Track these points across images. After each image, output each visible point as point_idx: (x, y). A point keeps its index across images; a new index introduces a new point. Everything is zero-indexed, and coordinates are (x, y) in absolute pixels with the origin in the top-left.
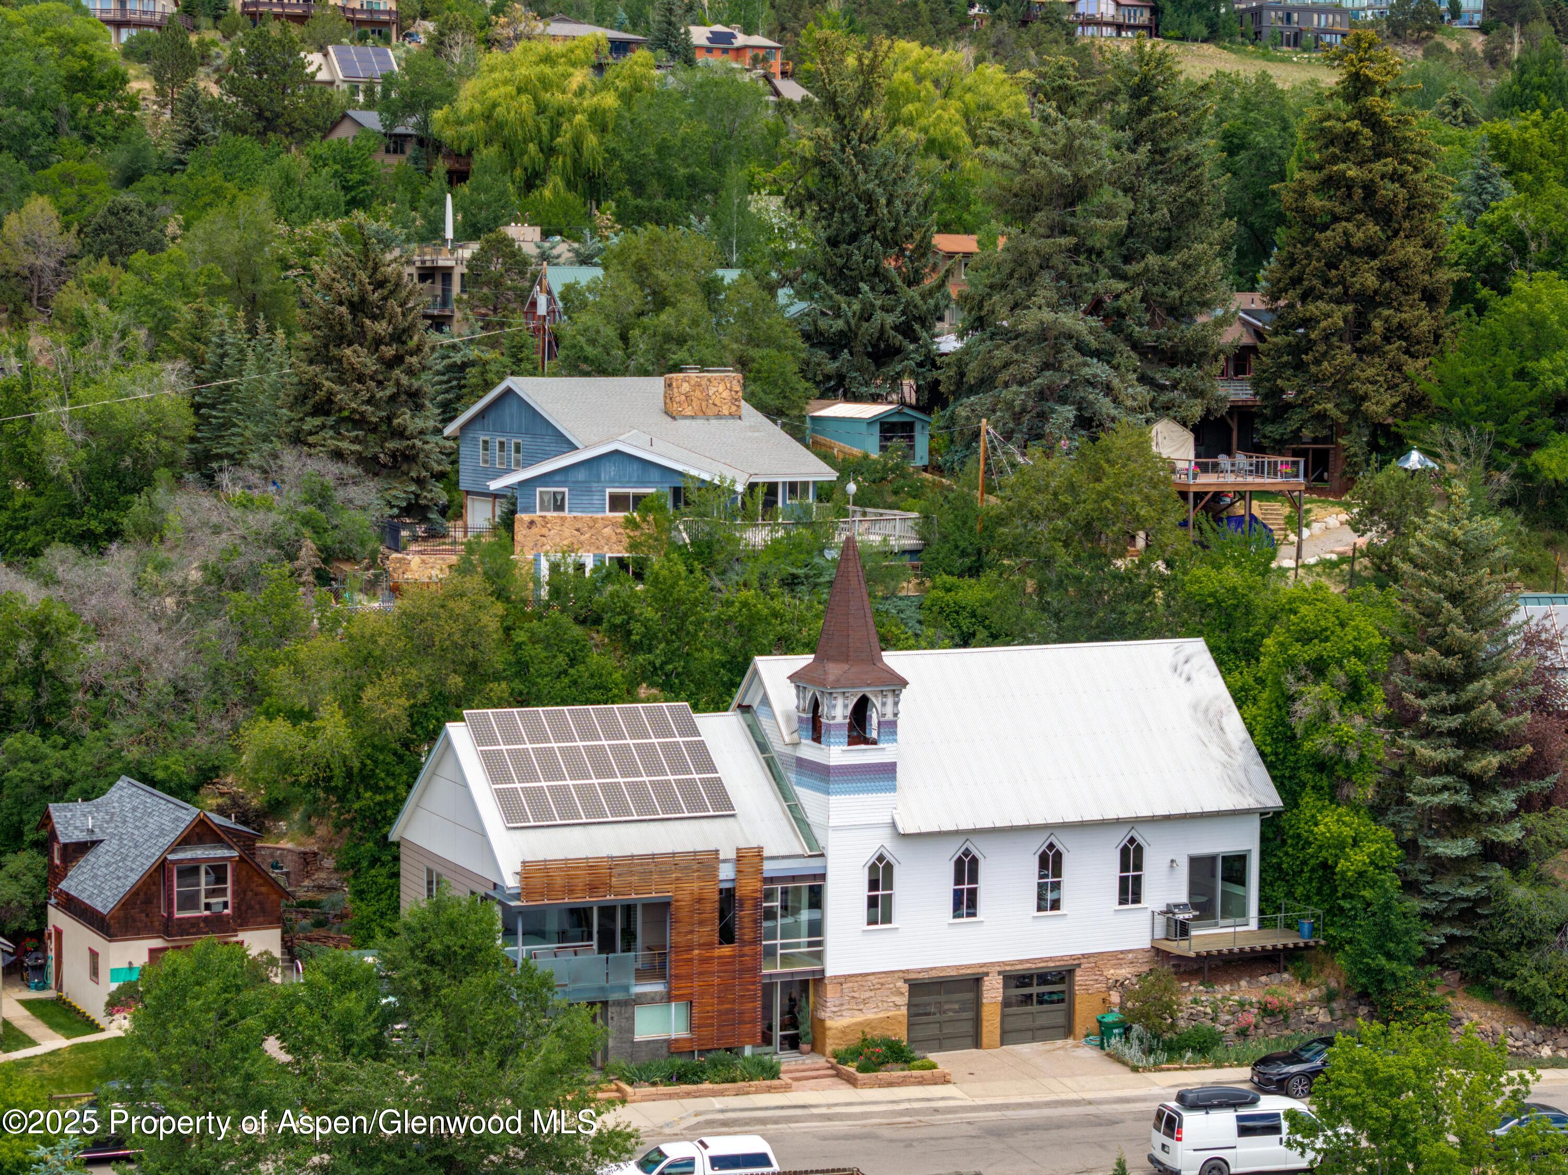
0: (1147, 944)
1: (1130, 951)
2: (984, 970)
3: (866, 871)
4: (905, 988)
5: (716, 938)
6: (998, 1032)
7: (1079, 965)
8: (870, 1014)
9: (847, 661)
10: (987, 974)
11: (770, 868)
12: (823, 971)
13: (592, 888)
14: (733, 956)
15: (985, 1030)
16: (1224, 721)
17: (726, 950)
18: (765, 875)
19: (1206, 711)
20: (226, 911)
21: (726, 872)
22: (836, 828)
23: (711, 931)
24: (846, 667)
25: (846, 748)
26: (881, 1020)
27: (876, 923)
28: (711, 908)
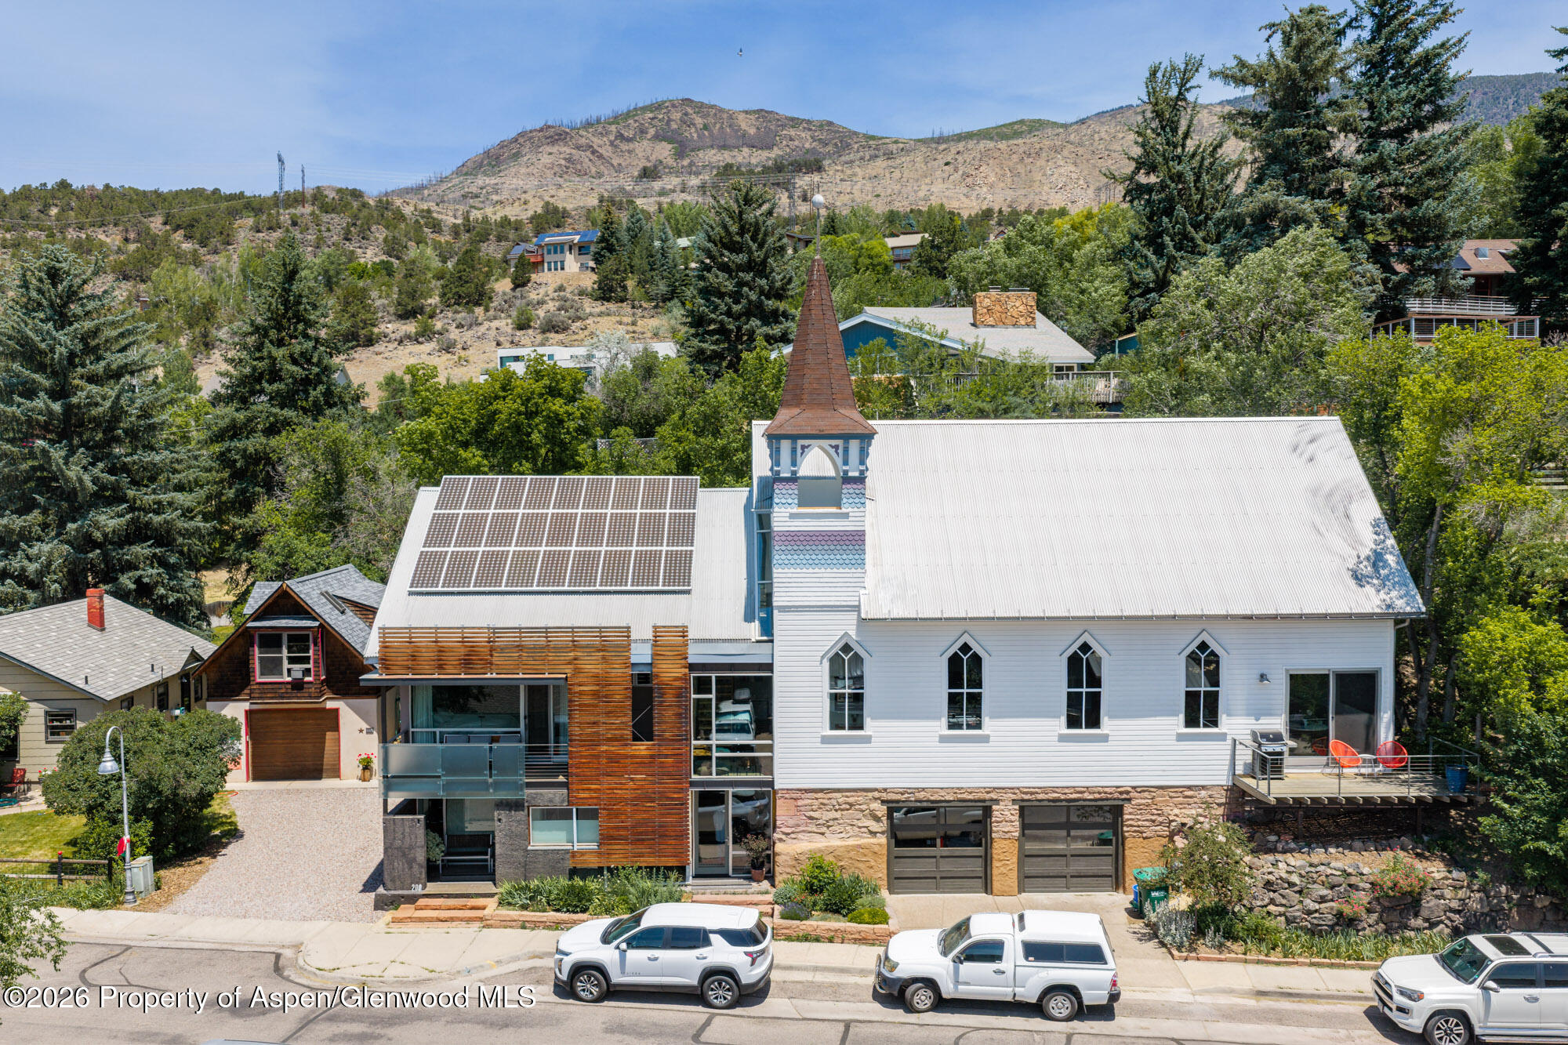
0: (1224, 779)
1: (1203, 787)
2: (993, 796)
3: (826, 664)
4: (881, 810)
5: (628, 733)
6: (1015, 874)
7: (1129, 800)
8: (832, 841)
9: (797, 405)
10: (997, 801)
11: (696, 655)
12: (771, 784)
13: (467, 663)
14: (652, 757)
15: (995, 872)
16: (1354, 509)
17: (642, 748)
18: (691, 660)
19: (1330, 495)
20: (307, 679)
21: (641, 654)
22: (784, 609)
23: (624, 722)
24: (796, 411)
25: (796, 510)
26: (849, 849)
27: (842, 727)
28: (621, 694)
